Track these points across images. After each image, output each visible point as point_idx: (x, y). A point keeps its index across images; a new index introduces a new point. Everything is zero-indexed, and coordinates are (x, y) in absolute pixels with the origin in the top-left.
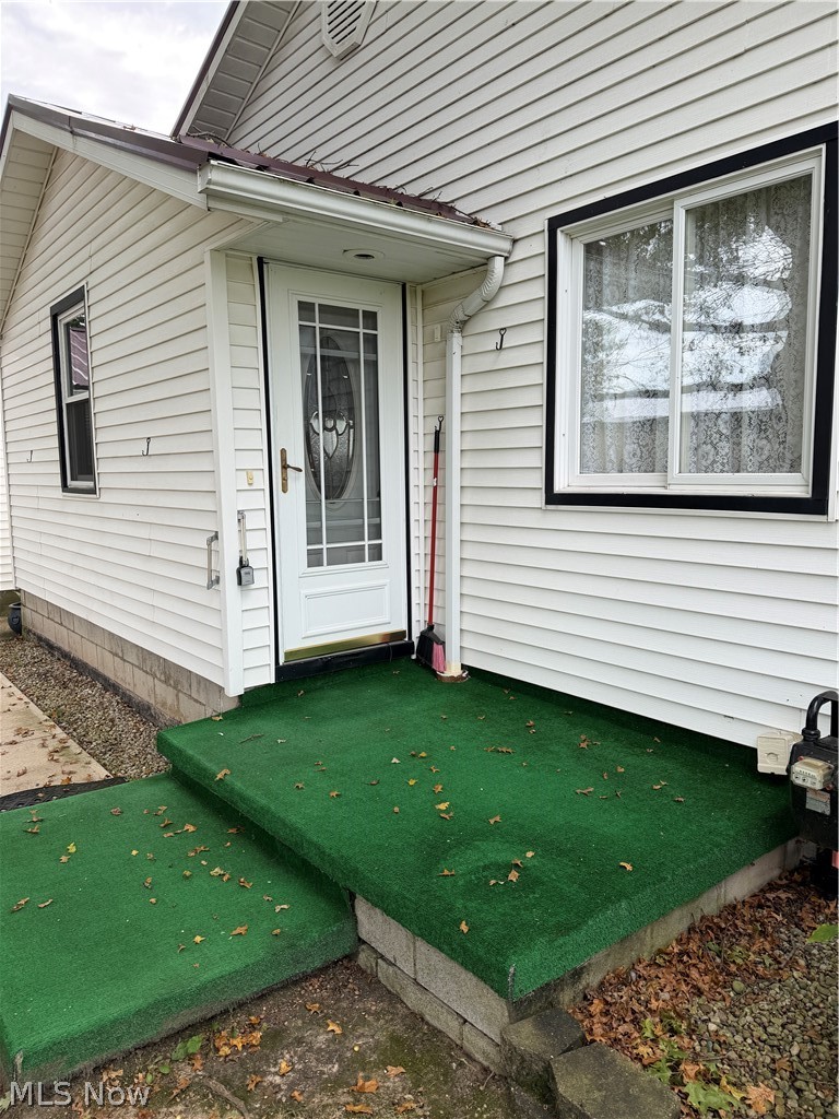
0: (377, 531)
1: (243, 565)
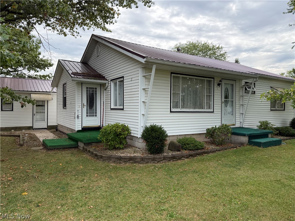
0: (96, 113)
1: (78, 116)
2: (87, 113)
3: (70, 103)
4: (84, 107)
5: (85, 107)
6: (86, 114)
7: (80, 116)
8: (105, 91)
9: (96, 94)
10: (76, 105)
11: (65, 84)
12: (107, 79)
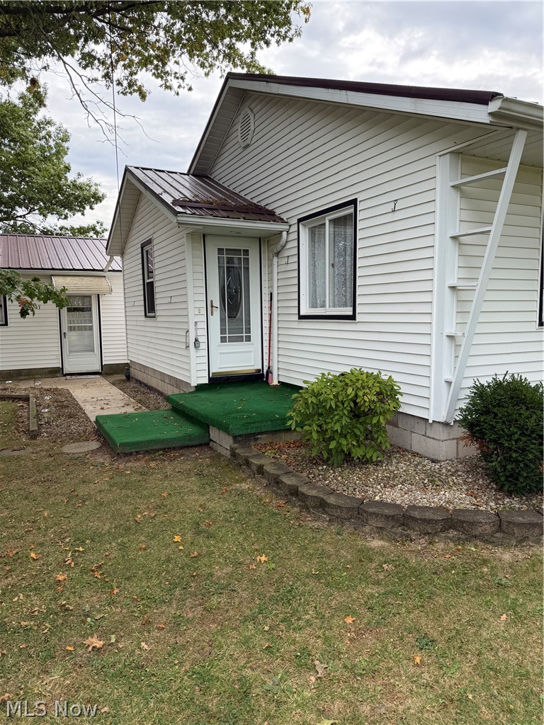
0: (248, 330)
1: (196, 340)
2: (223, 331)
3: (169, 299)
4: (212, 311)
5: (217, 313)
6: (219, 336)
7: (203, 339)
8: (275, 260)
9: (247, 269)
10: (191, 305)
11: (149, 242)
12: (284, 217)
